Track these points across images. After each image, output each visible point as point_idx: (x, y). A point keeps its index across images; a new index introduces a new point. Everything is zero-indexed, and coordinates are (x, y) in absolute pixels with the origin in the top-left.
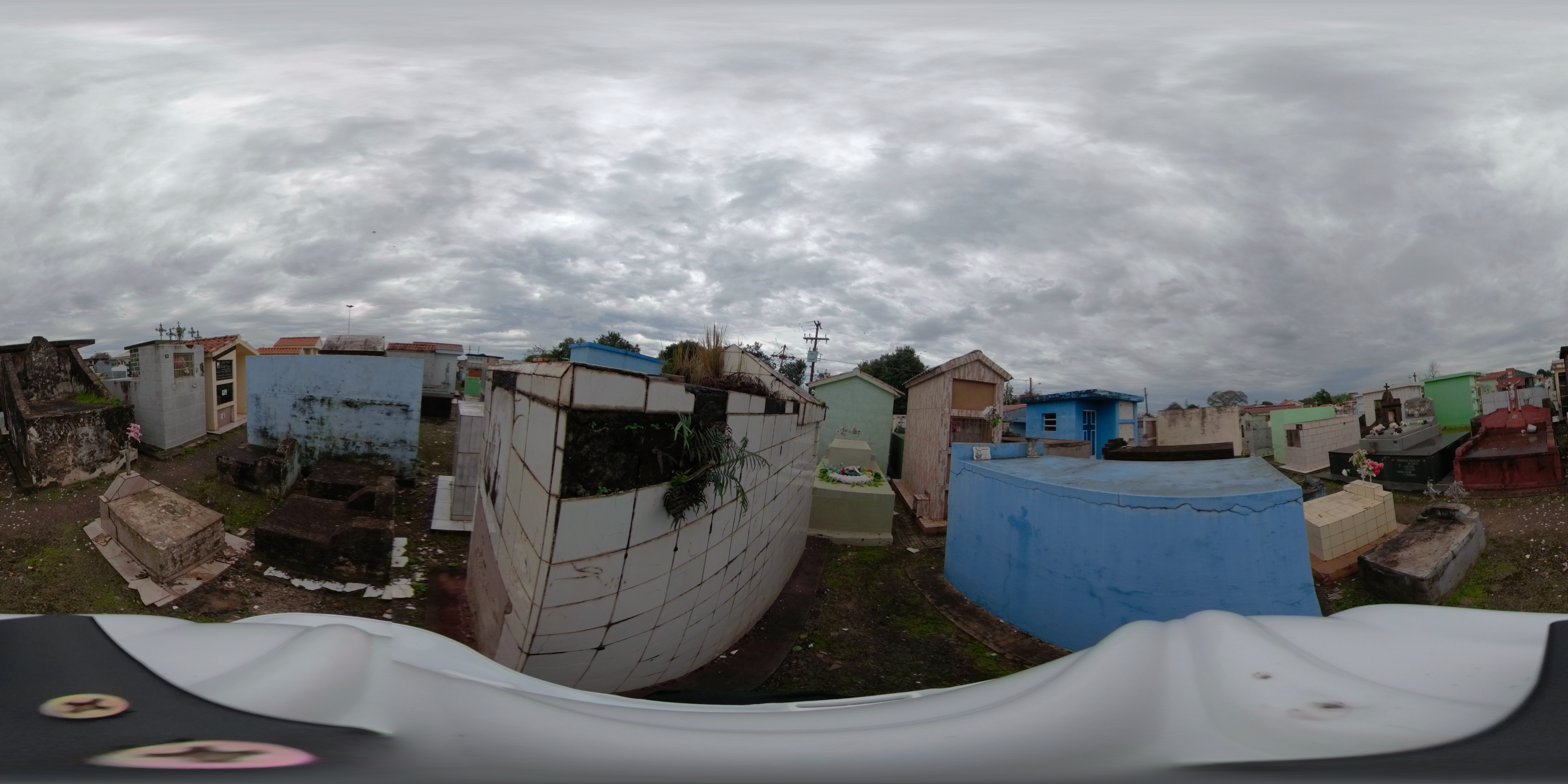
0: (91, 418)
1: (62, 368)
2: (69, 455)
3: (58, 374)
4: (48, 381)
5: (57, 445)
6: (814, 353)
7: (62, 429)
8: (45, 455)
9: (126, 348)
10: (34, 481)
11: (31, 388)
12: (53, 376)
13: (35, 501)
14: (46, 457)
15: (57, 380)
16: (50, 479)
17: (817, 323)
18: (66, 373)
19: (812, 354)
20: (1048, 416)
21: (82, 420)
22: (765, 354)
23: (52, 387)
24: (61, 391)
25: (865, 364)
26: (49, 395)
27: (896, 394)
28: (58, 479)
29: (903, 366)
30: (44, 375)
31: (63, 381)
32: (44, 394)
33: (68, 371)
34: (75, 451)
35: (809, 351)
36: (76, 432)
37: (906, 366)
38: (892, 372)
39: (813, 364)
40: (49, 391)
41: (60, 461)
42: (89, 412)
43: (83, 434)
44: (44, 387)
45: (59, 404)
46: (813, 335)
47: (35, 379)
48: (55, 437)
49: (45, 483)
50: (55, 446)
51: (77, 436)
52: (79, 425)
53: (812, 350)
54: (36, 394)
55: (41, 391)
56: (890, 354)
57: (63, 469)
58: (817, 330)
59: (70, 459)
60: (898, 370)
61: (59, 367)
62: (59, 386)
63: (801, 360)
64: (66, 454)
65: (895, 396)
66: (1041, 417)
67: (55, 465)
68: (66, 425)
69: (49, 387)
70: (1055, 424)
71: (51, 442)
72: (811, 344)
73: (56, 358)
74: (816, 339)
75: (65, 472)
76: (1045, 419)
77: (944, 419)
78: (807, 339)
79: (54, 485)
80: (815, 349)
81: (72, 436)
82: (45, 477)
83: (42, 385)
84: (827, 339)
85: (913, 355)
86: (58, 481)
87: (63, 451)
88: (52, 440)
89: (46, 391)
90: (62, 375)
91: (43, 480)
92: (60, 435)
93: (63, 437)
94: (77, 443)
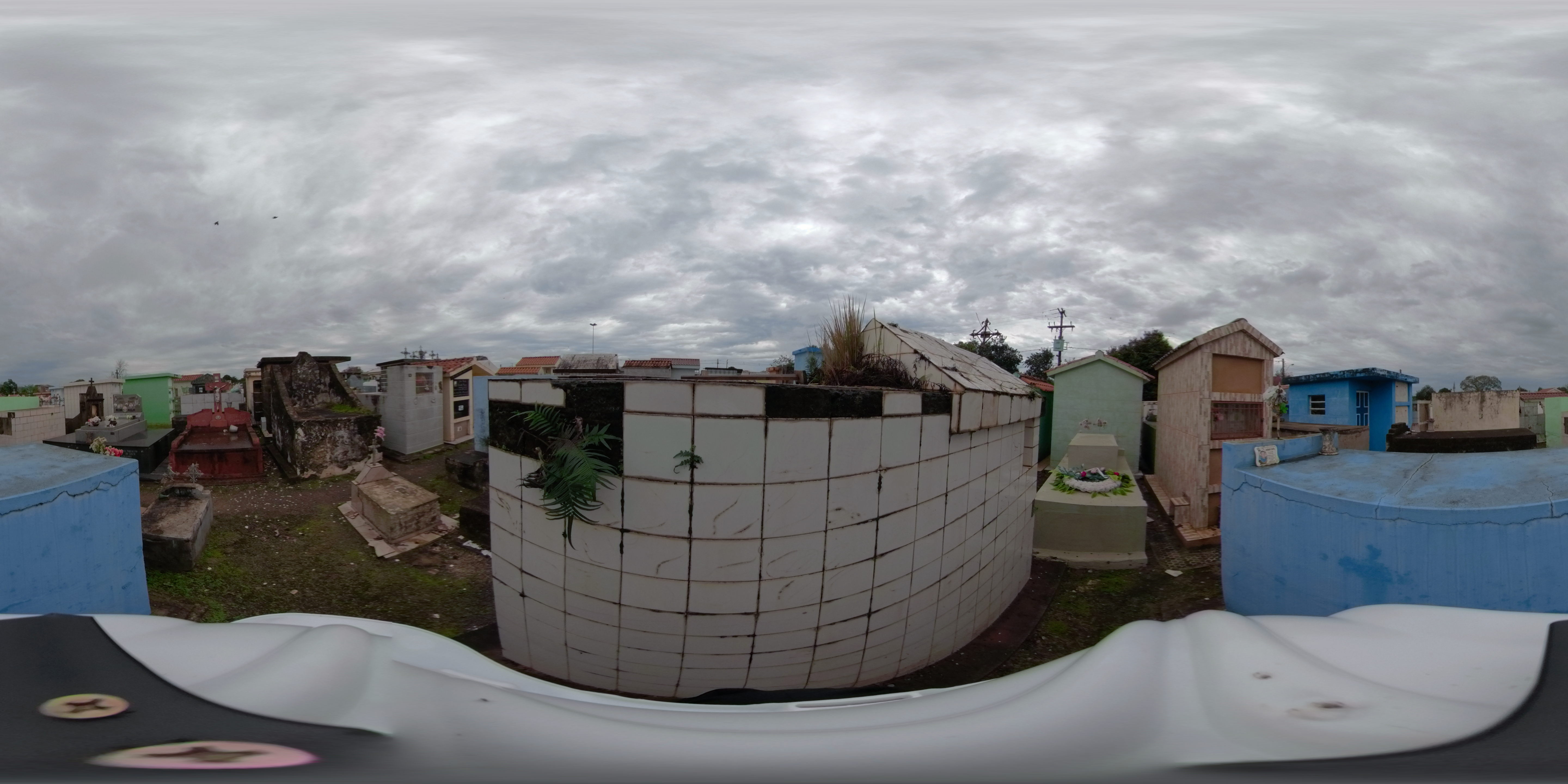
0: (347, 423)
1: (323, 381)
2: (327, 453)
3: (319, 386)
4: (310, 391)
5: (318, 444)
6: (1060, 341)
7: (323, 431)
8: (308, 452)
9: (378, 365)
10: (299, 473)
11: (295, 397)
12: (314, 387)
13: (299, 489)
14: (309, 454)
15: (317, 391)
16: (311, 472)
17: (1061, 310)
18: (325, 385)
19: (1058, 343)
20: (1314, 398)
21: (339, 424)
22: (1010, 347)
23: (313, 397)
24: (320, 401)
25: (1114, 350)
26: (310, 404)
27: (1145, 378)
28: (317, 472)
29: (1152, 350)
30: (306, 386)
31: (323, 392)
32: (306, 403)
33: (327, 384)
34: (332, 450)
35: (1055, 340)
36: (334, 434)
37: (1155, 350)
38: (1141, 357)
39: (1060, 353)
40: (310, 401)
41: (320, 458)
42: (345, 418)
43: (339, 436)
44: (306, 397)
45: (319, 411)
46: (1059, 324)
47: (299, 389)
48: (317, 437)
49: (307, 475)
50: (316, 445)
51: (335, 438)
52: (337, 429)
53: (1057, 338)
54: (298, 403)
55: (303, 400)
56: (1139, 339)
57: (321, 464)
58: (1062, 317)
59: (328, 456)
60: (1147, 354)
61: (319, 380)
62: (319, 396)
63: (1047, 350)
64: (325, 452)
65: (1144, 380)
66: (1306, 399)
67: (316, 461)
68: (327, 428)
69: (310, 397)
70: (1324, 407)
71: (313, 441)
72: (1056, 333)
73: (318, 372)
74: (1061, 327)
75: (323, 467)
76: (1311, 402)
77: (1203, 405)
78: (1052, 328)
79: (313, 478)
80: (1061, 337)
81: (331, 438)
82: (307, 471)
83: (304, 394)
84: (1073, 327)
85: (1161, 339)
86: (317, 474)
87: (322, 450)
88: (315, 440)
89: (308, 400)
90: (322, 387)
91: (305, 473)
92: (322, 436)
93: (324, 438)
94: (334, 443)
